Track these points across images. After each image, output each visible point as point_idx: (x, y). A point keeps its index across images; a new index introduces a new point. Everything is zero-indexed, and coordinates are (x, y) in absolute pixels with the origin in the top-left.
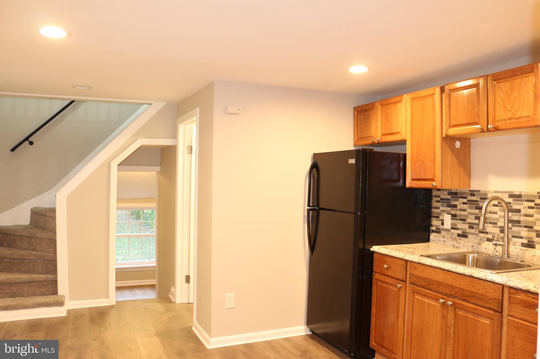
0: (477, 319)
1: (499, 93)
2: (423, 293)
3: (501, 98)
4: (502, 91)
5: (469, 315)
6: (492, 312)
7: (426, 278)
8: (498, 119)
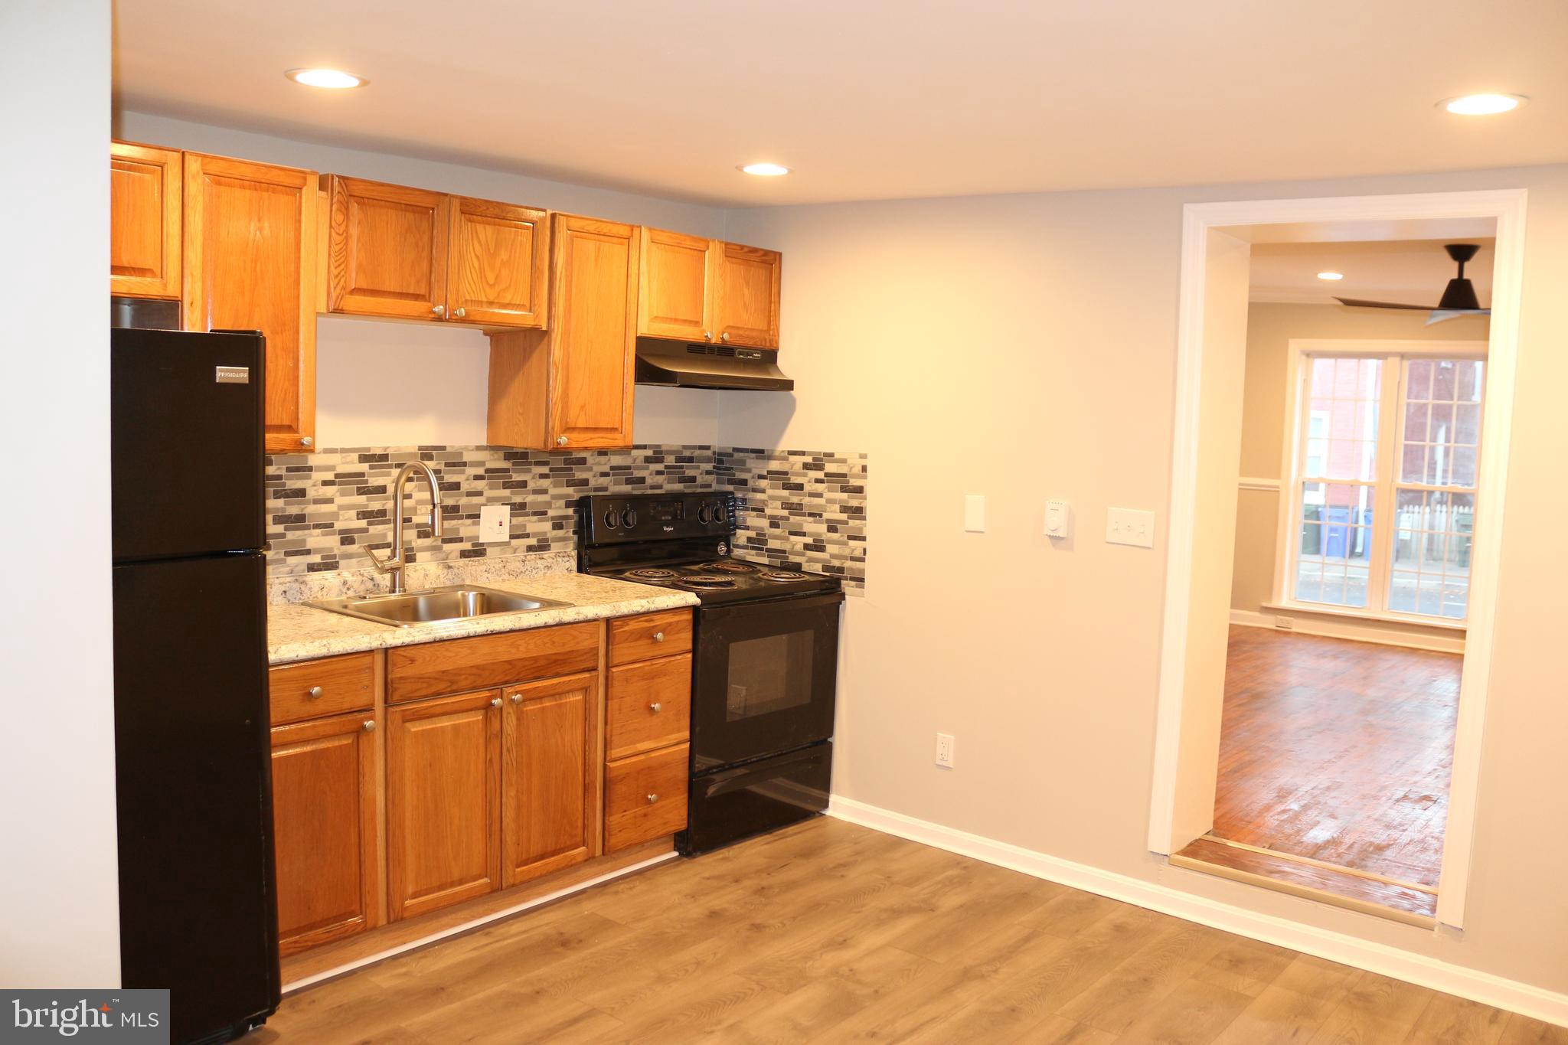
0: (563, 701)
1: (473, 245)
2: (438, 710)
3: (477, 257)
4: (479, 242)
5: (548, 703)
6: (587, 675)
7: (443, 672)
8: (468, 298)
